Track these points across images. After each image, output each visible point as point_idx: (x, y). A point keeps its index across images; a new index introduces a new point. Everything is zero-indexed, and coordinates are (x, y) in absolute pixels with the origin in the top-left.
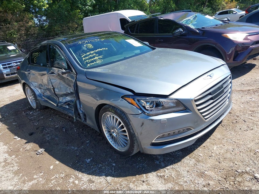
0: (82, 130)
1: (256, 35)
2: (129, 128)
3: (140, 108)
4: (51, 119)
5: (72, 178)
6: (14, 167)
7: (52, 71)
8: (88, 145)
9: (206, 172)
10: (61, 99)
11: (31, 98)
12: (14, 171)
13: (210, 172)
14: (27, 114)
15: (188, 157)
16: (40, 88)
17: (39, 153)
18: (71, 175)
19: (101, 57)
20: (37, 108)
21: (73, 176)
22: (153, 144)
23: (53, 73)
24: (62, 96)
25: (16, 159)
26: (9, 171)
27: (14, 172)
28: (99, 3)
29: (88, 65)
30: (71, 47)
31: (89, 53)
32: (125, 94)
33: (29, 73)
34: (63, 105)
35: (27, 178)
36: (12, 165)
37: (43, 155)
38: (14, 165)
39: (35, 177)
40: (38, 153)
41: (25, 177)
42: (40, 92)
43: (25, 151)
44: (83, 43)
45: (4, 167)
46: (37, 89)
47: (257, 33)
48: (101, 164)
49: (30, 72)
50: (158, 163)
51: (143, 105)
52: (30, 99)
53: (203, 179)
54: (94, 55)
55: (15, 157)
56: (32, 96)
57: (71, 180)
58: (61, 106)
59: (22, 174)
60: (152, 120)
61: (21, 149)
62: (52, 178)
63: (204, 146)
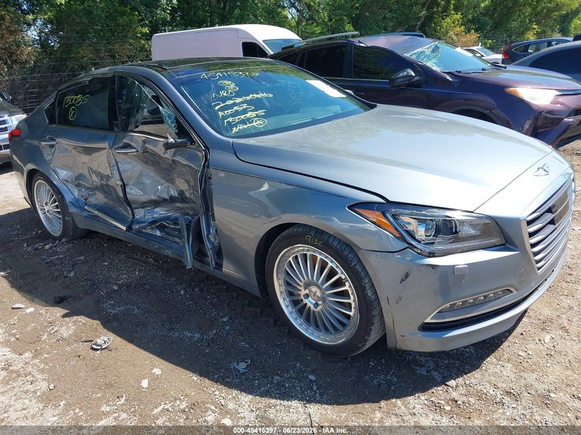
0: (201, 290)
1: (575, 96)
2: (363, 284)
3: (402, 236)
4: (106, 264)
5: (211, 413)
6: (37, 383)
7: (125, 141)
8: (229, 327)
9: (552, 395)
10: (140, 214)
11: (47, 208)
12: (38, 394)
13: (562, 394)
14: (36, 249)
15: (491, 359)
16: (78, 186)
17: (101, 346)
18: (204, 403)
19: (261, 112)
20: (64, 234)
21: (213, 408)
22: (426, 328)
23: (127, 146)
24: (143, 205)
25: (37, 361)
26: (26, 392)
27: (40, 396)
28: (186, 6)
29: (234, 129)
30: (183, 83)
31: (232, 102)
32: (357, 200)
33: (52, 146)
34: (144, 228)
35: (82, 413)
36: (30, 378)
37: (113, 353)
38: (33, 376)
39: (105, 408)
40: (95, 347)
41: (77, 411)
42: (76, 194)
43: (58, 340)
44: (211, 77)
45: (7, 383)
46: (70, 186)
47: (577, 92)
48: (277, 374)
49: (54, 143)
50: (425, 373)
51: (410, 228)
52: (47, 210)
53: (551, 413)
54: (244, 107)
55: (34, 358)
56: (52, 204)
57: (209, 418)
58: (139, 232)
59: (64, 402)
60: (433, 267)
61: (45, 337)
62: (154, 413)
63: (522, 334)
